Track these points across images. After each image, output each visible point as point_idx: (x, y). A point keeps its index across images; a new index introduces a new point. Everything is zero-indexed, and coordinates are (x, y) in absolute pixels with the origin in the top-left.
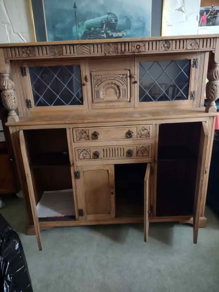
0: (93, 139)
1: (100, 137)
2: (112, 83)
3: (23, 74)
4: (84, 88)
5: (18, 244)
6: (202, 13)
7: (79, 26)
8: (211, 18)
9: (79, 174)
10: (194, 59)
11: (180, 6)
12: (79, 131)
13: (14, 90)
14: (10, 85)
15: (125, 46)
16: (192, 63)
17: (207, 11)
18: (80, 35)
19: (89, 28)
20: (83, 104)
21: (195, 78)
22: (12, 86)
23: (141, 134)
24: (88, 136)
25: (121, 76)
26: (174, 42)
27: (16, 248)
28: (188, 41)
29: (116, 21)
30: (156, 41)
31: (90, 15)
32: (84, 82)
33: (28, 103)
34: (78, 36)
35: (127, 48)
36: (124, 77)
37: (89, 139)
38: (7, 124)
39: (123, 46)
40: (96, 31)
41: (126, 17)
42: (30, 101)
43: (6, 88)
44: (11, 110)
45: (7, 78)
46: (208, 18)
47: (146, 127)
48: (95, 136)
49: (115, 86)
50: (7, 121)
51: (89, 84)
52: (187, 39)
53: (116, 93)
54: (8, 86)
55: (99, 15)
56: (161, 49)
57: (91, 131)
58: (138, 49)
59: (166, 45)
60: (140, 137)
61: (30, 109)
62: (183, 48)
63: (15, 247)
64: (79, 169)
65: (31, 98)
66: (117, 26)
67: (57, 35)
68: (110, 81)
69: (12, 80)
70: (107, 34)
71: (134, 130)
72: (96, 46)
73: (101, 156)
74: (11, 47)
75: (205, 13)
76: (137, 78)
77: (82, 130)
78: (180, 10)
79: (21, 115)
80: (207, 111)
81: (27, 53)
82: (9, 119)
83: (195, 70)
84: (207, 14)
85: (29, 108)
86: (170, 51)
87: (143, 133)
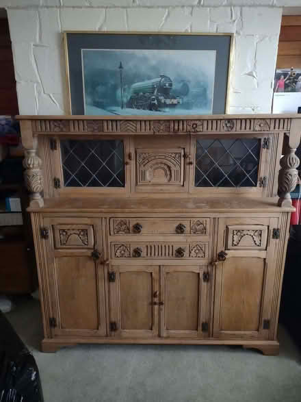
0: (135, 232)
1: (143, 230)
2: (161, 163)
3: (53, 147)
4: (127, 167)
5: (35, 373)
6: (277, 77)
7: (124, 90)
8: (289, 82)
9: (114, 276)
10: (265, 139)
11: (250, 71)
12: (118, 222)
13: (41, 169)
14: (36, 163)
15: (178, 126)
16: (262, 143)
17: (285, 75)
18: (125, 100)
19: (136, 92)
20: (124, 186)
21: (266, 161)
22: (39, 163)
23: (196, 228)
24: (128, 229)
25: (173, 155)
26: (239, 122)
27: (33, 379)
28: (256, 121)
29: (171, 85)
30: (217, 120)
31: (138, 77)
32: (127, 160)
33: (56, 183)
34: (122, 102)
35: (181, 127)
36: (177, 156)
37: (129, 233)
38: (29, 209)
39: (176, 125)
40: (145, 97)
41: (183, 81)
42: (58, 180)
43: (31, 166)
44: (35, 193)
45: (33, 154)
46: (286, 83)
47: (201, 220)
48: (137, 228)
49: (166, 167)
50: (28, 205)
51: (133, 162)
52: (254, 119)
53: (166, 175)
54: (33, 165)
55: (149, 78)
56: (223, 130)
57: (133, 222)
58: (194, 128)
59: (228, 125)
60: (195, 233)
61: (58, 189)
62: (250, 128)
63: (31, 377)
64: (115, 270)
65: (61, 177)
66: (171, 91)
67: (97, 100)
68: (159, 161)
69: (39, 156)
70: (159, 101)
71: (186, 224)
72: (143, 124)
73: (144, 254)
74: (41, 120)
75: (282, 77)
76: (193, 158)
77: (122, 221)
78: (250, 74)
79: (47, 197)
80: (279, 205)
81: (59, 127)
82: (32, 203)
83: (267, 152)
84: (285, 78)
85: (56, 188)
86: (233, 132)
87: (198, 228)
